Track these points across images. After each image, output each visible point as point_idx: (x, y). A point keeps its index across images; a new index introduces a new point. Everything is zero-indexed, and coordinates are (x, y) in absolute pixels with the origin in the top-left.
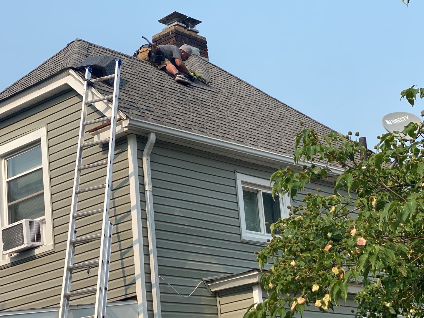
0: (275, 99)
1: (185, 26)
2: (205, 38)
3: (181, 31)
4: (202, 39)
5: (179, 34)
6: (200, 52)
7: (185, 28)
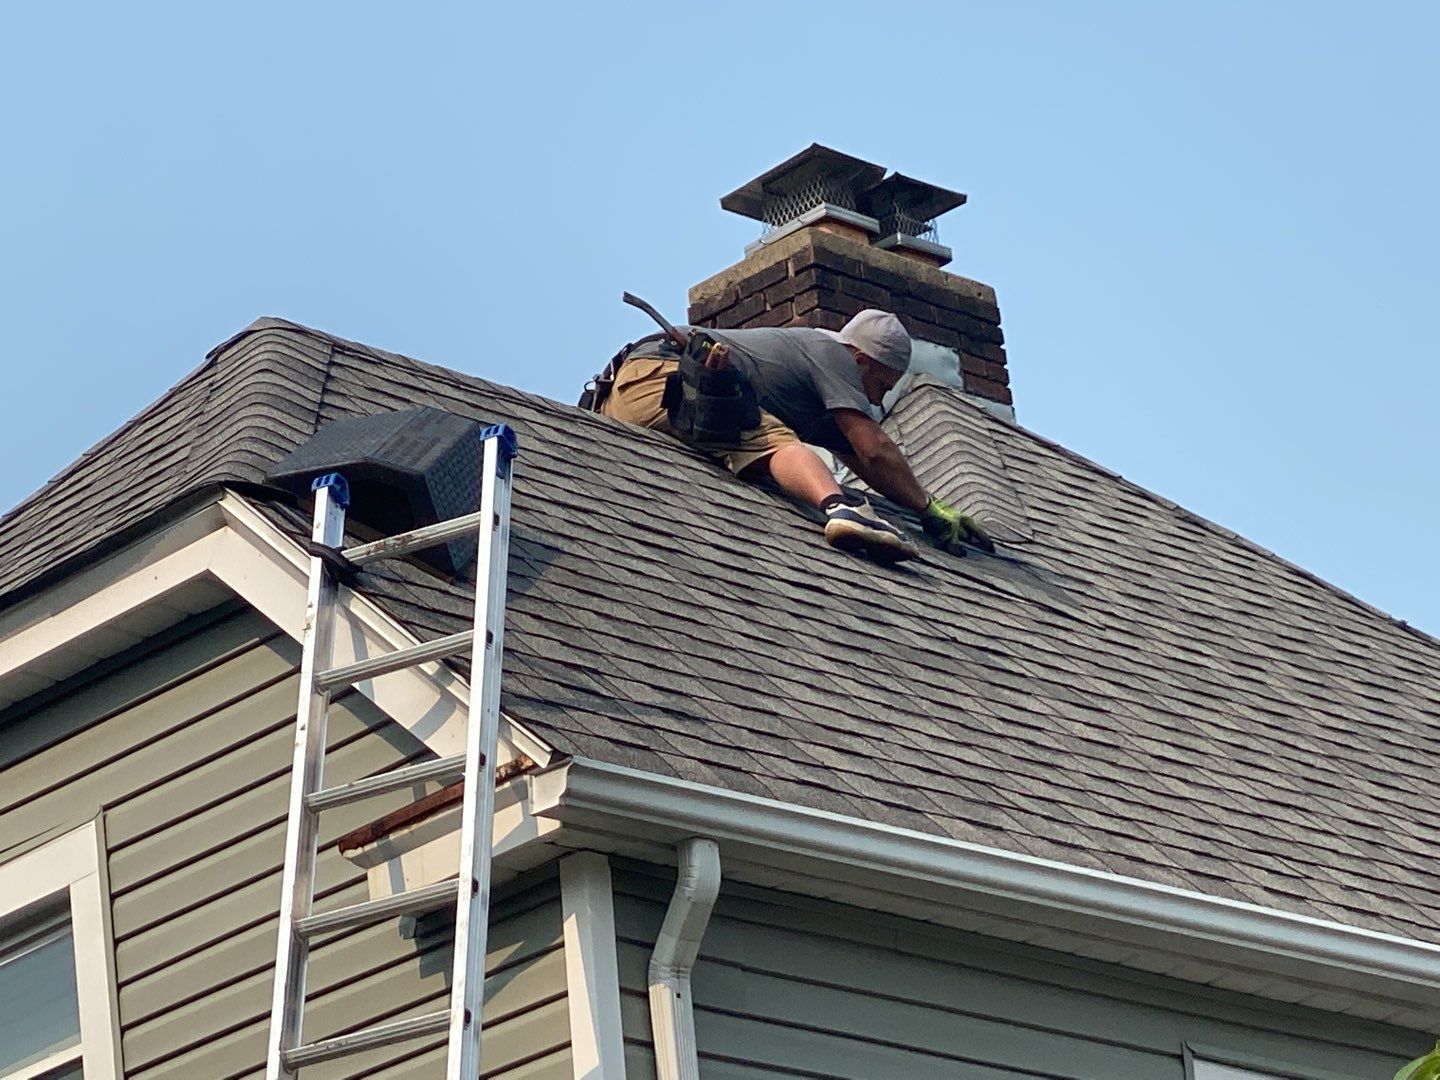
0: (1403, 626)
1: (871, 223)
2: (992, 291)
3: (854, 256)
5: (838, 273)
6: (964, 373)
7: (872, 236)
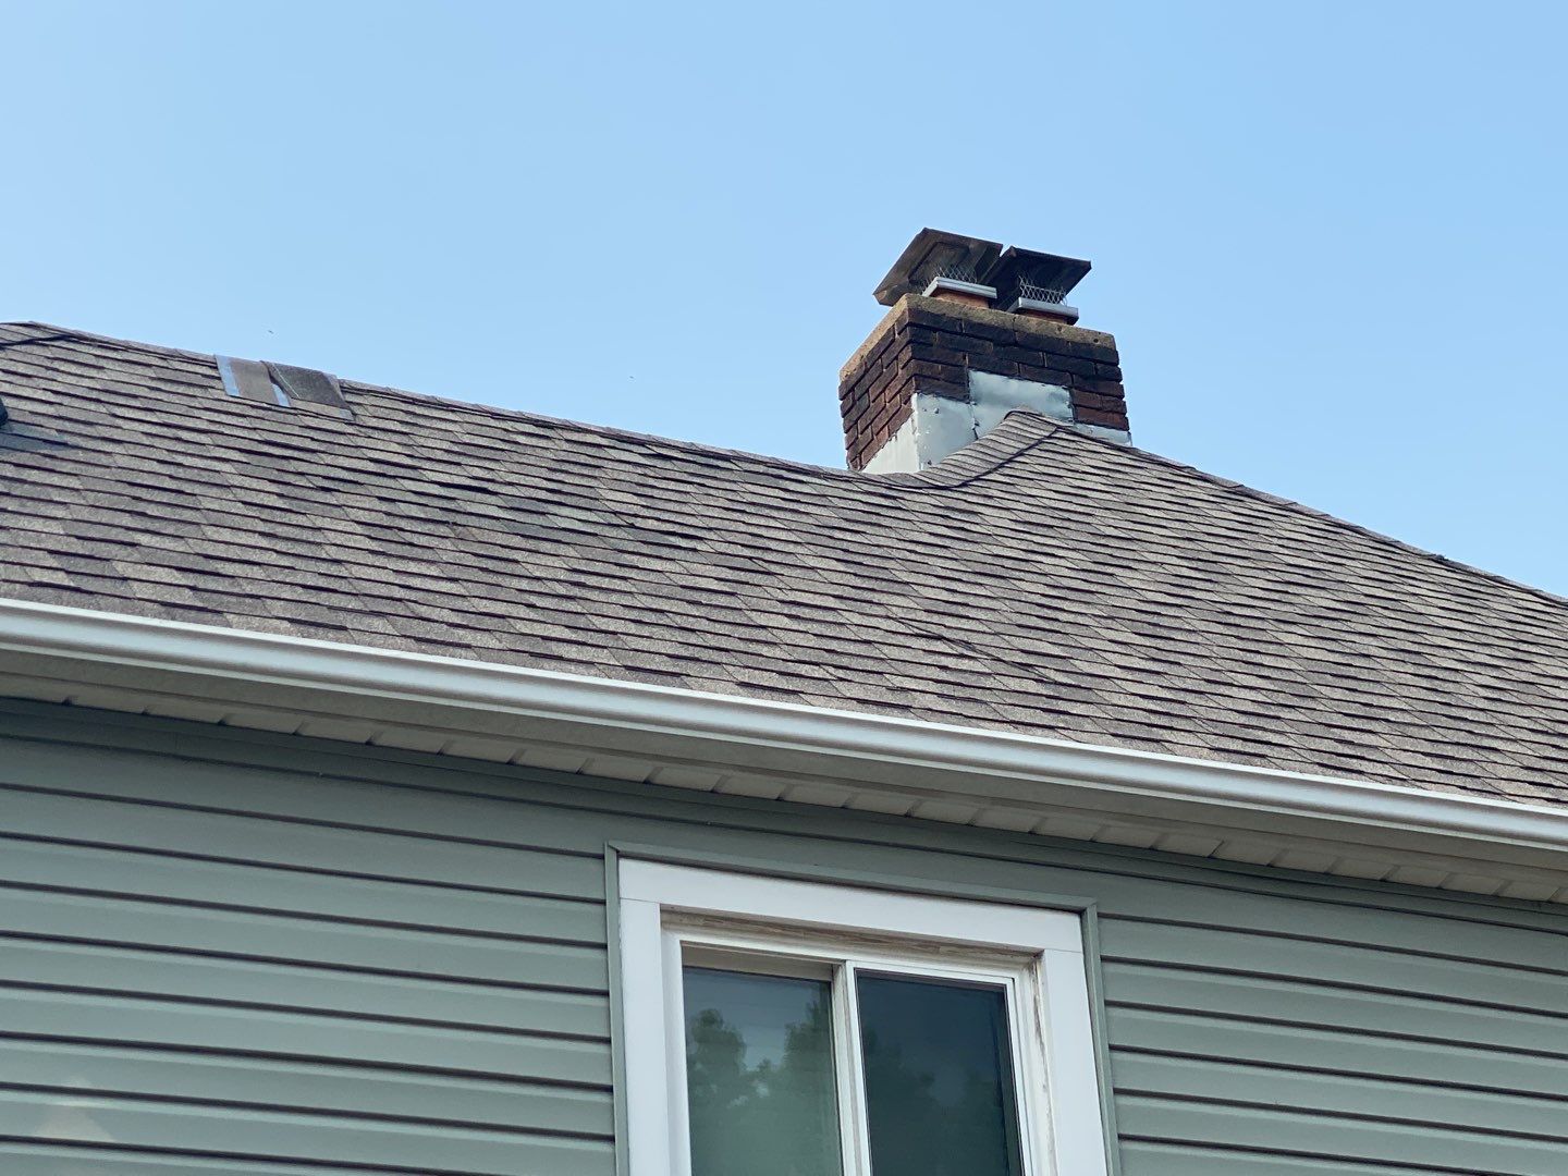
1: (991, 292)
2: (1110, 338)
4: (1090, 340)
5: (935, 330)
6: (1074, 405)
7: (990, 302)
